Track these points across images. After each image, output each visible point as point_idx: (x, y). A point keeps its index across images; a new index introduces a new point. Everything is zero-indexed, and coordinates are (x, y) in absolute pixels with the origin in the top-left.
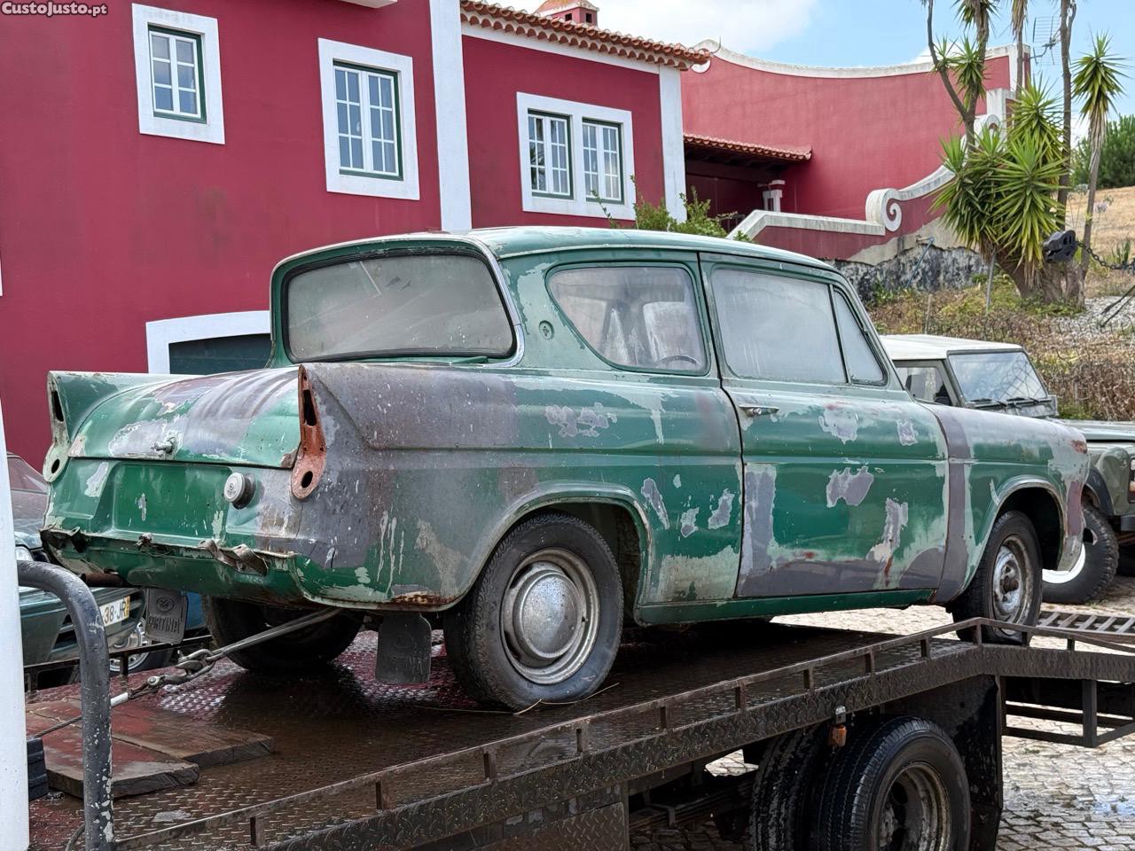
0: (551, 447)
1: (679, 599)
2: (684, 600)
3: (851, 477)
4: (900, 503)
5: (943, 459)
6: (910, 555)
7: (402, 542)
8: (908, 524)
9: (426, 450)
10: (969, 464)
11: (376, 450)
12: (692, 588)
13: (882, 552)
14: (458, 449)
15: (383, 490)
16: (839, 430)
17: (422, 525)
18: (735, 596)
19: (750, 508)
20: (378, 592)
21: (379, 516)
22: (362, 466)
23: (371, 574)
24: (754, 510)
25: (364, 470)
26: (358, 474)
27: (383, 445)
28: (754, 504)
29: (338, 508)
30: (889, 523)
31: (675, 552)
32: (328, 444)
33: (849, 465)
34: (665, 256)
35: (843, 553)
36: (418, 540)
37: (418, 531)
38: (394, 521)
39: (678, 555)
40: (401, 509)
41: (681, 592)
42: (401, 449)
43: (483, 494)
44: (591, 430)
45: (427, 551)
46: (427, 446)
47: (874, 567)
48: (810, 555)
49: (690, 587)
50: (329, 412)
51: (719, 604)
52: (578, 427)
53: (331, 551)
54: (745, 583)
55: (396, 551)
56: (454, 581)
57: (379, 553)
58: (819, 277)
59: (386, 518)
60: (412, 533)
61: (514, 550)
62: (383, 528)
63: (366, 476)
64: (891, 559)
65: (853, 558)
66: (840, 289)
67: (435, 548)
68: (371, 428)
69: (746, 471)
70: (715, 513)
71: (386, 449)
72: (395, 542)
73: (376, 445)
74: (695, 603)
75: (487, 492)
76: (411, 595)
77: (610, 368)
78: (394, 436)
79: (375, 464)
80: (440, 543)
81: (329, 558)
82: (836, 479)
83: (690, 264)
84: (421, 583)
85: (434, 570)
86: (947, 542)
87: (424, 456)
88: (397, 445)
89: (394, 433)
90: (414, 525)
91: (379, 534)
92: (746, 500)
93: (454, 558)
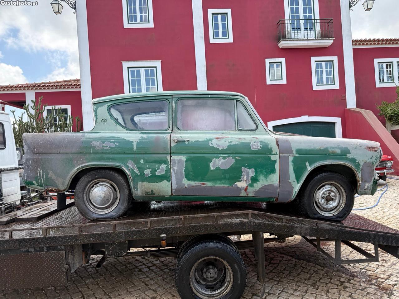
0: (91, 152)
1: (147, 194)
2: (150, 195)
3: (223, 160)
4: (250, 169)
5: (276, 154)
6: (258, 186)
7: (44, 176)
8: (255, 176)
9: (51, 153)
10: (292, 156)
11: (36, 153)
12: (152, 191)
13: (242, 184)
14: (60, 153)
15: (37, 163)
16: (218, 146)
17: (50, 172)
18: (172, 194)
19: (174, 170)
20: (41, 187)
21: (37, 169)
22: (32, 157)
23: (37, 182)
24: (175, 170)
25: (32, 158)
26: (31, 159)
27: (37, 152)
28: (175, 168)
29: (26, 167)
30: (244, 175)
31: (143, 181)
32: (25, 152)
33: (222, 157)
34: (157, 98)
35: (219, 184)
36: (49, 175)
37: (49, 173)
38: (42, 170)
39: (144, 182)
40: (43, 168)
41: (148, 193)
42: (43, 153)
43: (68, 164)
44: (108, 147)
45: (52, 178)
46: (51, 152)
47: (239, 189)
48: (203, 184)
49: (151, 191)
50: (25, 144)
51: (166, 196)
52: (103, 147)
53: (26, 177)
54: (175, 191)
55: (43, 177)
56: (62, 186)
57: (38, 178)
58: (228, 98)
59: (39, 170)
60: (47, 174)
61: (86, 179)
62: (39, 172)
63: (33, 160)
64: (247, 187)
65: (226, 186)
66: (240, 101)
67: (54, 177)
68: (34, 148)
69: (171, 158)
70: (158, 170)
71: (38, 153)
72: (42, 175)
73: (36, 152)
74: (154, 196)
75: (69, 164)
76: (51, 188)
77: (126, 130)
78: (41, 150)
79: (35, 157)
80: (56, 176)
81: (25, 178)
82: (215, 161)
83: (169, 100)
84: (52, 186)
85: (55, 183)
86: (279, 182)
87: (50, 155)
88: (41, 152)
89: (41, 149)
90: (47, 172)
91: (37, 174)
92: (172, 167)
93: (61, 180)
